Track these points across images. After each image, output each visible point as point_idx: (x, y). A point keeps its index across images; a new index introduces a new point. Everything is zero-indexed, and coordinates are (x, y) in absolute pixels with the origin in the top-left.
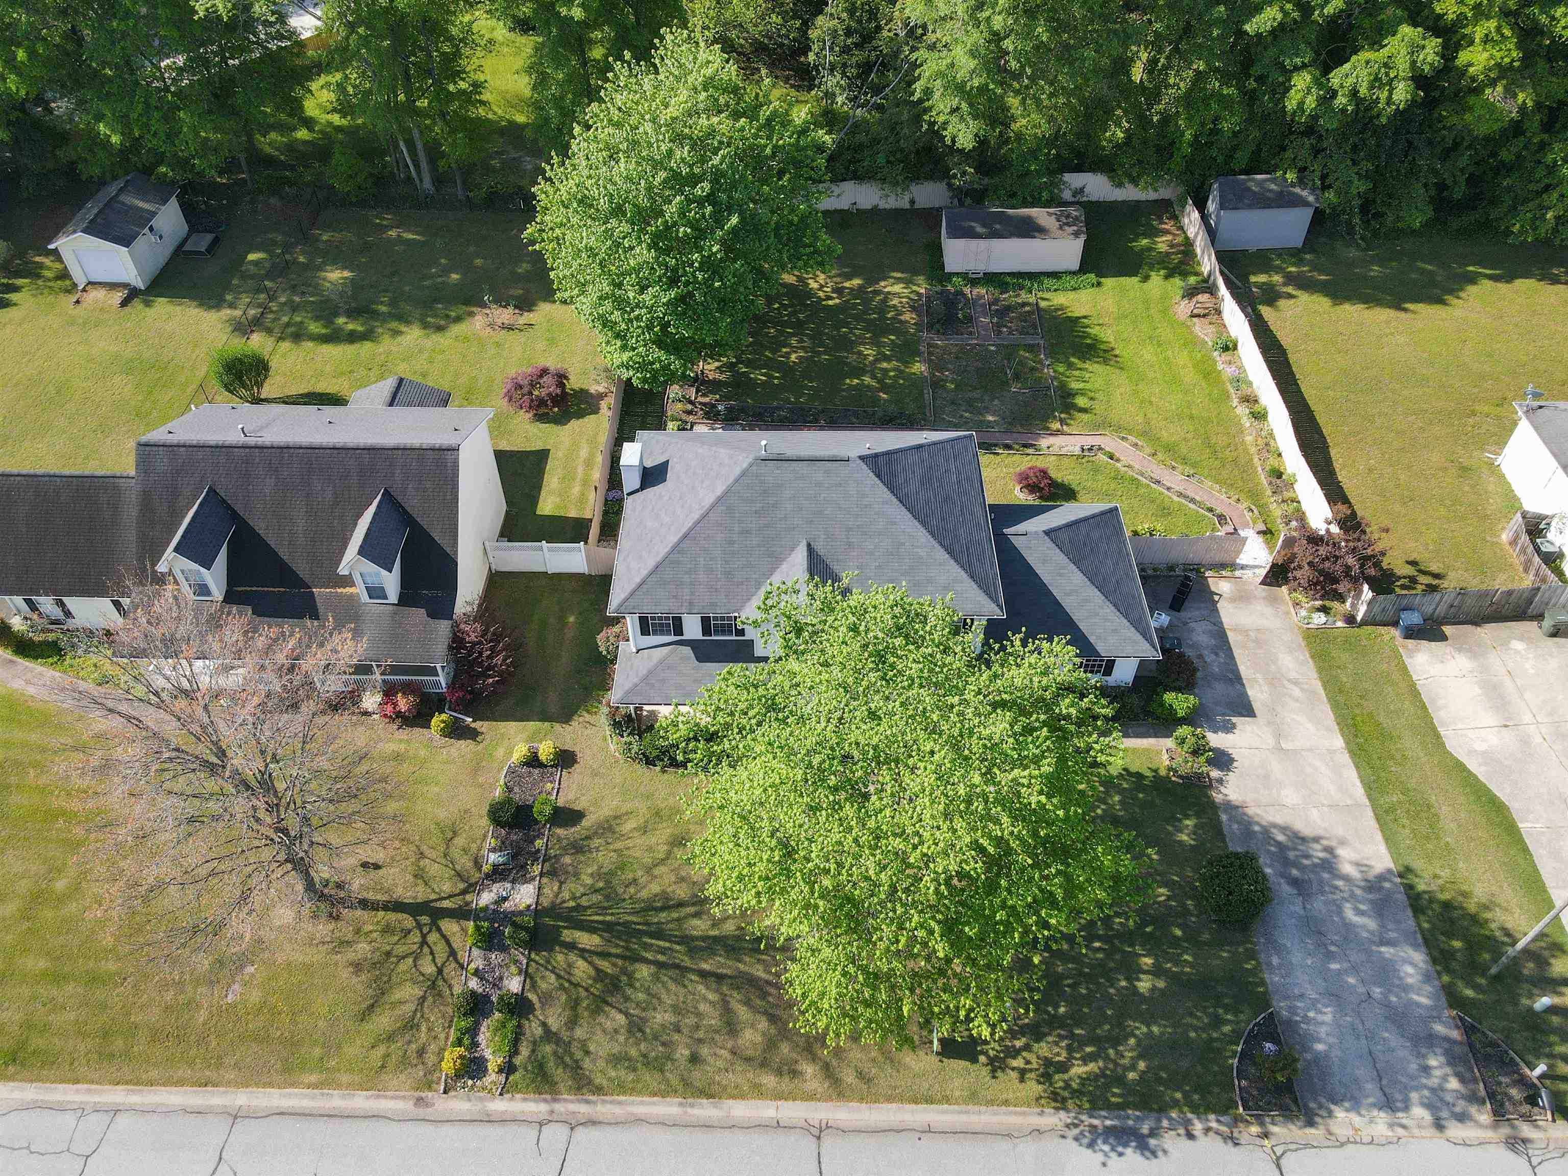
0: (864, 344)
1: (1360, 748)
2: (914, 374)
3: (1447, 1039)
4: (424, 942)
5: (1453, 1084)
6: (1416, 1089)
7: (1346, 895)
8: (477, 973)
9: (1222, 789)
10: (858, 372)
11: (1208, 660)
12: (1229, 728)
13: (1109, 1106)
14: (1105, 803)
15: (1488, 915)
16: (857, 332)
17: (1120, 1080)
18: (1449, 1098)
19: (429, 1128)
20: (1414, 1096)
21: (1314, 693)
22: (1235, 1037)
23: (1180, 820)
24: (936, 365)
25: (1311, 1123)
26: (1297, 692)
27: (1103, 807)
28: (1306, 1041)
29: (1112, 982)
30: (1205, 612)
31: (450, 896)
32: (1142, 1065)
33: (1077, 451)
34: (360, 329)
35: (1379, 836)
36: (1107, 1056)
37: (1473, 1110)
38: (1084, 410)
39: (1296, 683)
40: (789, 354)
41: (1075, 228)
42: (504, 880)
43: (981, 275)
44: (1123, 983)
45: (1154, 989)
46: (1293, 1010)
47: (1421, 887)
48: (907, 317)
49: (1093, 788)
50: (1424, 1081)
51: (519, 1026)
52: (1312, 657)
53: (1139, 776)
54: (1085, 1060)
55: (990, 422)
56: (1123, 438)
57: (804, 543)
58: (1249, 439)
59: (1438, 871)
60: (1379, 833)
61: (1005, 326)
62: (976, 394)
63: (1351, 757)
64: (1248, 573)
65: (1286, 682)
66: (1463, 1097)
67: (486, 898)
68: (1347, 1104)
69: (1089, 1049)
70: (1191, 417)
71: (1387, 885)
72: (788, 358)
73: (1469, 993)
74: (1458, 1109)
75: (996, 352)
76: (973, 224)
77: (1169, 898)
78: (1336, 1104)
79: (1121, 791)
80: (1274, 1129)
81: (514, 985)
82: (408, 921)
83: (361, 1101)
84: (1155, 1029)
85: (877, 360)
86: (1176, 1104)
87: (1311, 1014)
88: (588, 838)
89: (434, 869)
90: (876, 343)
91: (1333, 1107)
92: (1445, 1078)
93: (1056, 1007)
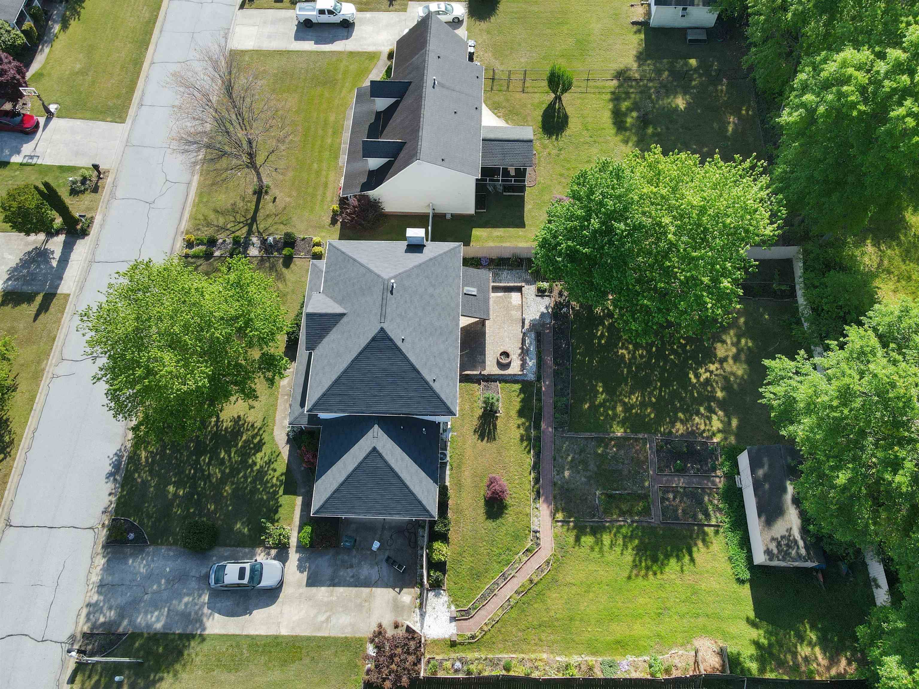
0: (643, 396)
1: (278, 644)
2: (611, 427)
3: (119, 625)
4: (239, 223)
5: (102, 620)
6: (104, 600)
7: (196, 601)
8: (225, 241)
9: (263, 554)
10: (610, 391)
11: (349, 570)
12: (301, 568)
13: (128, 464)
14: (263, 491)
15: (171, 675)
16: (656, 393)
17: (136, 470)
18: (97, 615)
19: (172, 236)
20: (102, 598)
21: (319, 630)
22: (141, 523)
23: (248, 526)
24: (621, 442)
25: (103, 547)
26: (322, 618)
27: (261, 489)
28: (134, 555)
29: (175, 475)
30: (385, 579)
31: (257, 228)
32: (139, 480)
33: (534, 527)
34: (628, 125)
35: (223, 632)
36: (146, 467)
37: (89, 624)
38: (578, 539)
39: (328, 620)
40: (627, 349)
41: (775, 551)
42: (261, 244)
43: (738, 485)
44: (173, 480)
45: (169, 492)
46: (148, 554)
47: (192, 644)
48: (679, 426)
49: (273, 486)
50: (106, 606)
51: (202, 257)
52: (346, 638)
53: (276, 512)
54: (147, 458)
55: (563, 473)
56: (548, 562)
57: (345, 312)
58: (544, 656)
59: (200, 657)
60: (225, 633)
61: (675, 498)
62: (592, 466)
63: (273, 635)
64: (416, 617)
65: (328, 614)
66: (95, 622)
67: (254, 239)
68: (105, 566)
69: (150, 460)
70: (571, 619)
71: (198, 625)
72: (622, 348)
73: (137, 644)
74: (91, 617)
75: (643, 487)
76: (766, 467)
77: (209, 510)
78: (108, 561)
79: (268, 500)
80: (105, 530)
81: (217, 254)
82: (249, 216)
83: (187, 215)
84: (152, 489)
85: (624, 404)
86: (122, 491)
87: (144, 562)
88: (276, 271)
89: (270, 221)
90: (643, 405)
91: (106, 559)
92: (105, 615)
93: (169, 449)
